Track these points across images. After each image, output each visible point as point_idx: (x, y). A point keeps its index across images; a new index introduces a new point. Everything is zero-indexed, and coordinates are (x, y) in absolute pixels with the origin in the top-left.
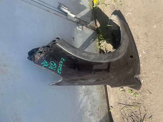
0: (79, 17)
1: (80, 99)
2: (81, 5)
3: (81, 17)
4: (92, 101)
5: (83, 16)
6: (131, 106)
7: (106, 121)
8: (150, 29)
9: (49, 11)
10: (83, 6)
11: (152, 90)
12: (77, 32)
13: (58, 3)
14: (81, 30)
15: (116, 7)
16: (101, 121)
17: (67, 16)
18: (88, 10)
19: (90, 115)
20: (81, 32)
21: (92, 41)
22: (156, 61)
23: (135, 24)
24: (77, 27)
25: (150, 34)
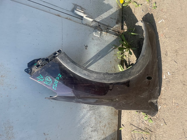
0: (98, 21)
1: (83, 114)
2: (106, 4)
3: (103, 20)
4: (98, 117)
5: (105, 18)
6: (143, 130)
7: (112, 139)
8: (182, 46)
9: (59, 16)
10: (108, 5)
11: (168, 120)
12: (93, 39)
13: (73, 4)
14: (99, 36)
15: (149, 9)
16: (105, 138)
17: (82, 19)
18: (114, 10)
19: (93, 131)
20: (98, 39)
21: (112, 49)
22: (181, 88)
23: (166, 36)
24: (94, 33)
25: (181, 53)
